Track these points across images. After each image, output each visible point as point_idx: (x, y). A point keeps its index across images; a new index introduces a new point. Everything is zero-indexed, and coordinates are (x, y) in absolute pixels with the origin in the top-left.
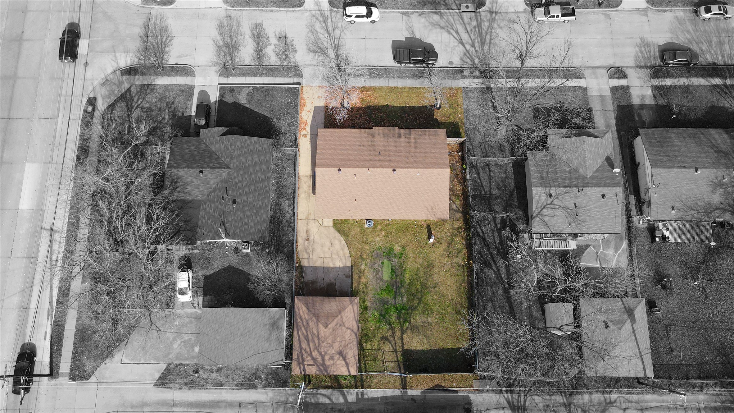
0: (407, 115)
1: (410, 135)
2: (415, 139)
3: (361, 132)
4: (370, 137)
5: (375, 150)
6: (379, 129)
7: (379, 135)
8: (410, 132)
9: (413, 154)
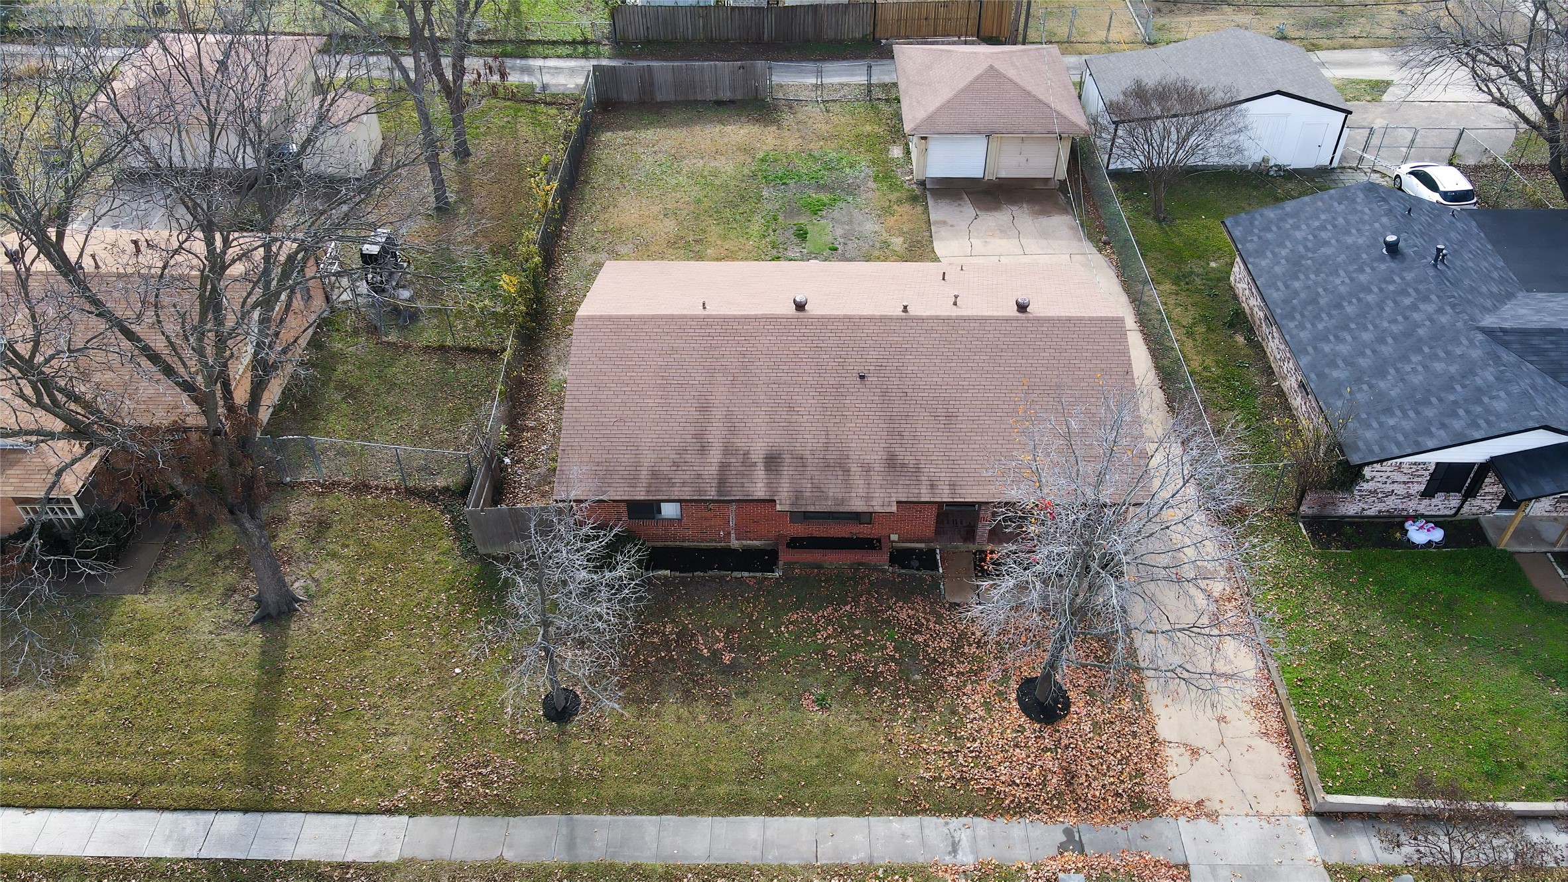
0: (727, 658)
1: (724, 467)
2: (703, 449)
3: (953, 485)
4: (910, 460)
5: (884, 393)
6: (868, 498)
7: (867, 469)
8: (722, 482)
9: (720, 378)
